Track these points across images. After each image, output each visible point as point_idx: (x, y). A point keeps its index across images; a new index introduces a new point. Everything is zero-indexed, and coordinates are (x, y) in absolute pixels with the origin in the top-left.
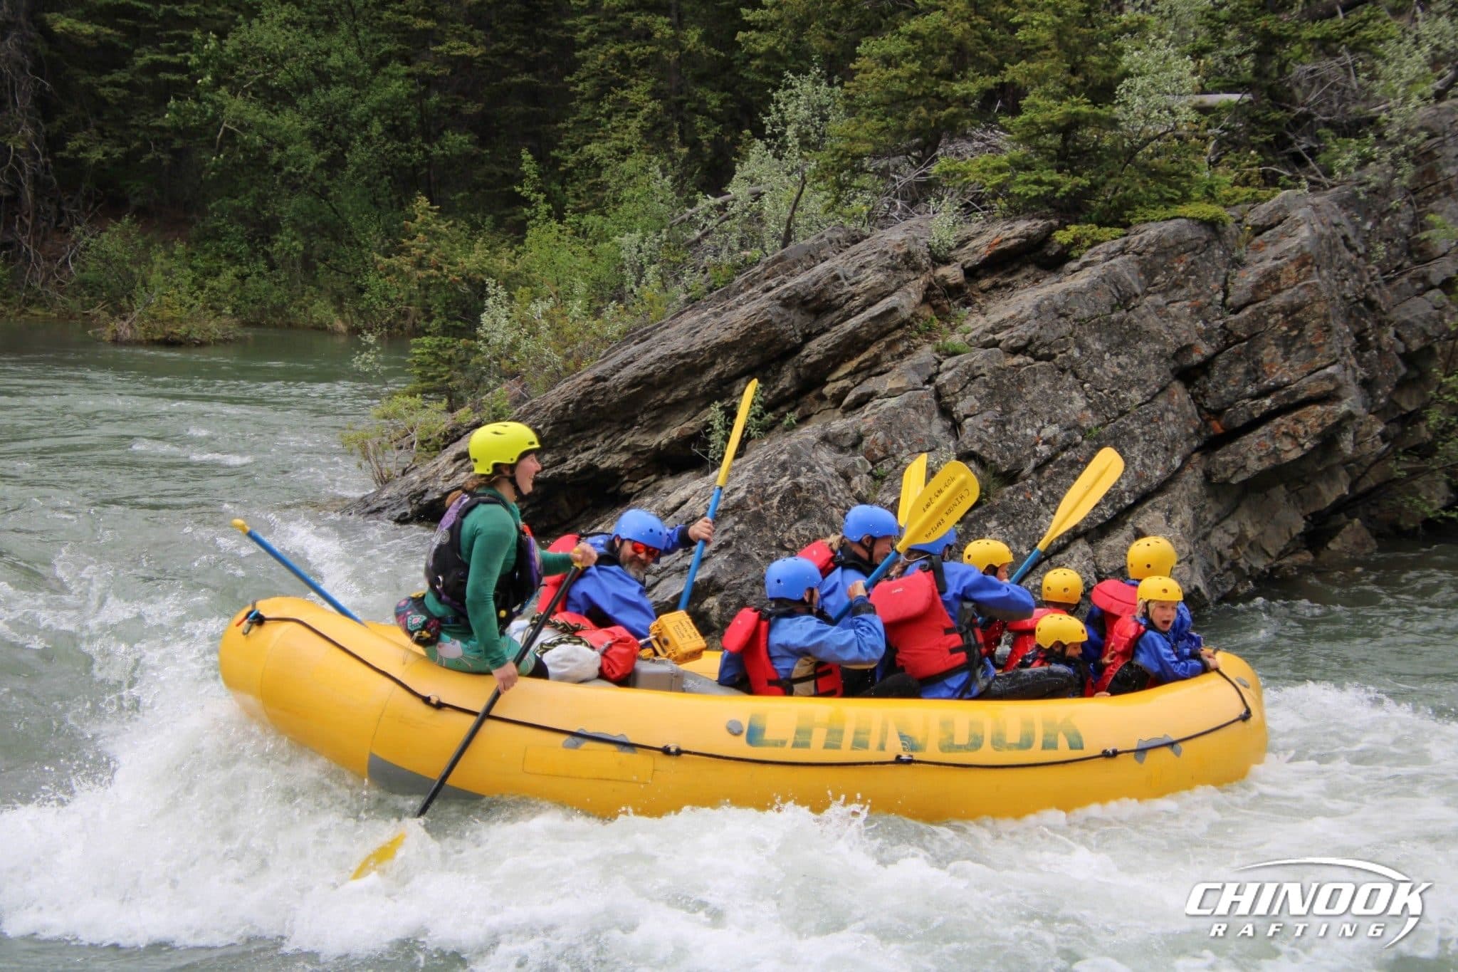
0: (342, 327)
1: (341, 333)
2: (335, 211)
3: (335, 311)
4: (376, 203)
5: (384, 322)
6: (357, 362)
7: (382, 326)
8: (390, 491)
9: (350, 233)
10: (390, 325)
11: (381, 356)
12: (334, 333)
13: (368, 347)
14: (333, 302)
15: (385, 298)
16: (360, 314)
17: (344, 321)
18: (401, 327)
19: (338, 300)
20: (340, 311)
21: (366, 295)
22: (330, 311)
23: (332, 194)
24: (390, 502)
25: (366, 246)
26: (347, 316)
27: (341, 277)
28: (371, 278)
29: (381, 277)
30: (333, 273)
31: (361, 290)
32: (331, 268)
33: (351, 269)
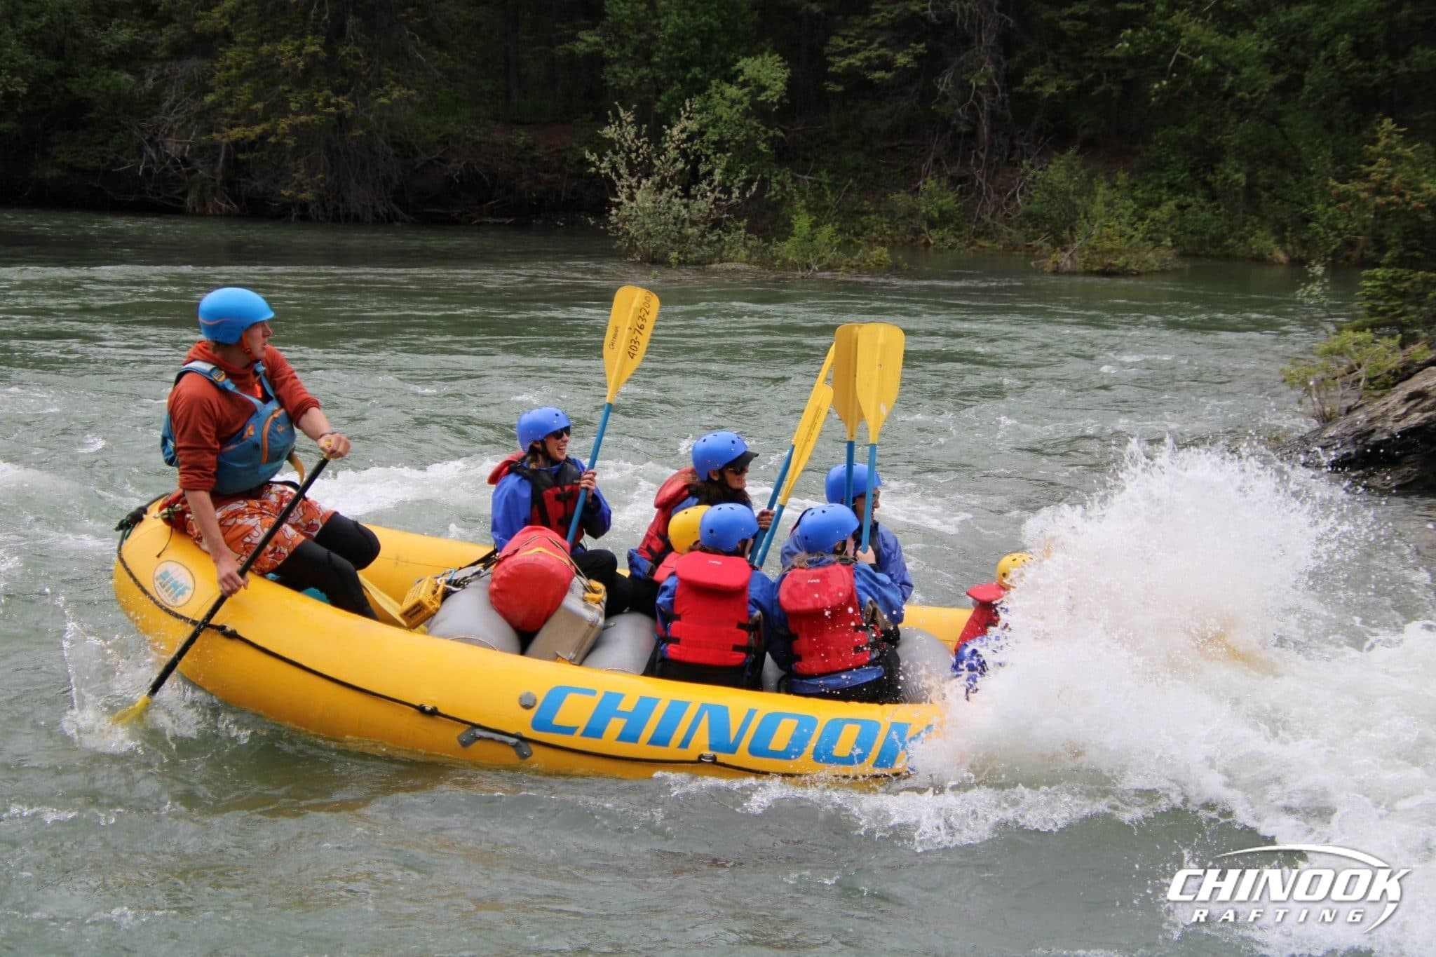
0: (1282, 257)
1: (1281, 264)
2: (1286, 138)
3: (1277, 242)
4: (1329, 127)
5: (1329, 251)
6: (1300, 293)
7: (1327, 256)
8: (1332, 431)
9: (1299, 160)
10: (1335, 254)
11: (1328, 288)
12: (1272, 263)
13: (1314, 279)
14: (1275, 232)
15: (1333, 228)
16: (1304, 244)
17: (1286, 252)
18: (1348, 258)
19: (1280, 232)
20: (1281, 241)
21: (1313, 225)
22: (1270, 242)
23: (1283, 120)
24: (1332, 441)
25: (1314, 172)
26: (1289, 247)
27: (1286, 206)
28: (1319, 207)
29: (1330, 205)
30: (1277, 202)
31: (1306, 220)
32: (1276, 197)
33: (1297, 198)
